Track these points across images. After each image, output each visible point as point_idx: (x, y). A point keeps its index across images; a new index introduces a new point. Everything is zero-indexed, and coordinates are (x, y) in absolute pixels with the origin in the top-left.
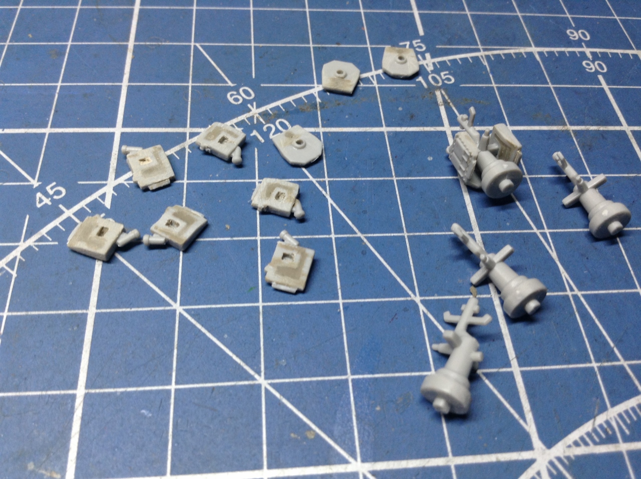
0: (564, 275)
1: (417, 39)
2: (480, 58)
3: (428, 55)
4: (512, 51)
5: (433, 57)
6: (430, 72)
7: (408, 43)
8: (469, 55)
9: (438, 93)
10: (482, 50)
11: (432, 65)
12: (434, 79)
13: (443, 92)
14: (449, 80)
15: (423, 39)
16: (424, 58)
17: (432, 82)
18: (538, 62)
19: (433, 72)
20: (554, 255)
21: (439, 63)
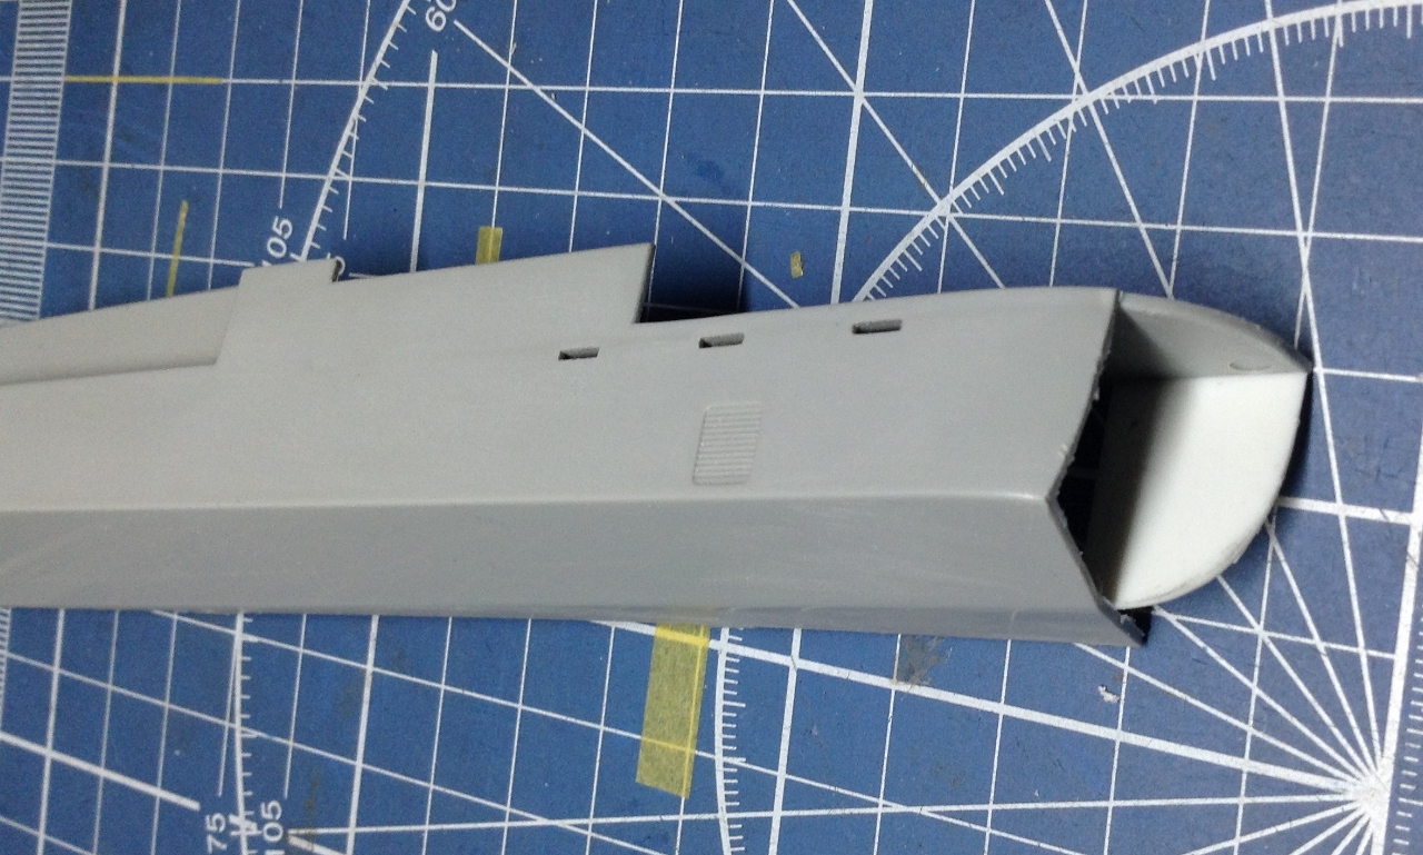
0: (565, 824)
1: (203, 818)
2: (245, 735)
3: (233, 819)
4: (237, 677)
5: (236, 813)
6: (259, 832)
7: (210, 839)
8: (239, 756)
9: (294, 841)
10: (232, 725)
11: (248, 823)
12: (272, 832)
13: (292, 832)
14: (274, 811)
15: (208, 809)
16: (236, 828)
17: (276, 839)
18: (260, 644)
19: (260, 827)
20: (541, 821)
21: (247, 807)
